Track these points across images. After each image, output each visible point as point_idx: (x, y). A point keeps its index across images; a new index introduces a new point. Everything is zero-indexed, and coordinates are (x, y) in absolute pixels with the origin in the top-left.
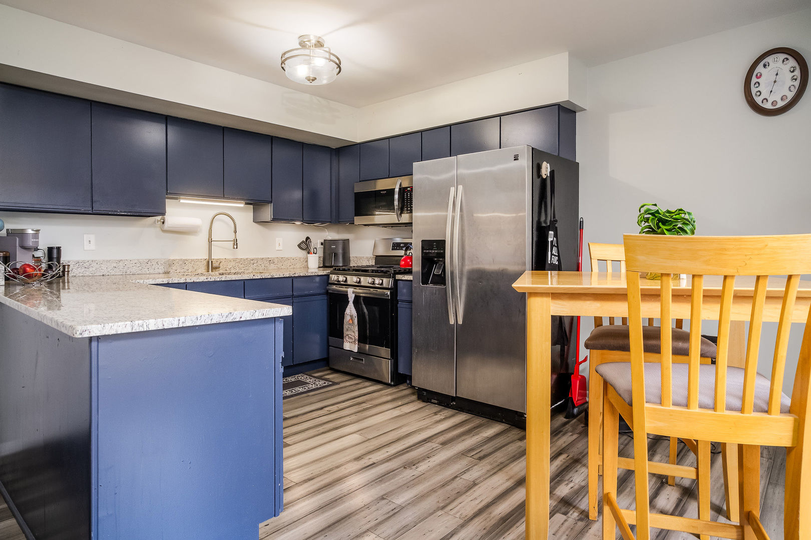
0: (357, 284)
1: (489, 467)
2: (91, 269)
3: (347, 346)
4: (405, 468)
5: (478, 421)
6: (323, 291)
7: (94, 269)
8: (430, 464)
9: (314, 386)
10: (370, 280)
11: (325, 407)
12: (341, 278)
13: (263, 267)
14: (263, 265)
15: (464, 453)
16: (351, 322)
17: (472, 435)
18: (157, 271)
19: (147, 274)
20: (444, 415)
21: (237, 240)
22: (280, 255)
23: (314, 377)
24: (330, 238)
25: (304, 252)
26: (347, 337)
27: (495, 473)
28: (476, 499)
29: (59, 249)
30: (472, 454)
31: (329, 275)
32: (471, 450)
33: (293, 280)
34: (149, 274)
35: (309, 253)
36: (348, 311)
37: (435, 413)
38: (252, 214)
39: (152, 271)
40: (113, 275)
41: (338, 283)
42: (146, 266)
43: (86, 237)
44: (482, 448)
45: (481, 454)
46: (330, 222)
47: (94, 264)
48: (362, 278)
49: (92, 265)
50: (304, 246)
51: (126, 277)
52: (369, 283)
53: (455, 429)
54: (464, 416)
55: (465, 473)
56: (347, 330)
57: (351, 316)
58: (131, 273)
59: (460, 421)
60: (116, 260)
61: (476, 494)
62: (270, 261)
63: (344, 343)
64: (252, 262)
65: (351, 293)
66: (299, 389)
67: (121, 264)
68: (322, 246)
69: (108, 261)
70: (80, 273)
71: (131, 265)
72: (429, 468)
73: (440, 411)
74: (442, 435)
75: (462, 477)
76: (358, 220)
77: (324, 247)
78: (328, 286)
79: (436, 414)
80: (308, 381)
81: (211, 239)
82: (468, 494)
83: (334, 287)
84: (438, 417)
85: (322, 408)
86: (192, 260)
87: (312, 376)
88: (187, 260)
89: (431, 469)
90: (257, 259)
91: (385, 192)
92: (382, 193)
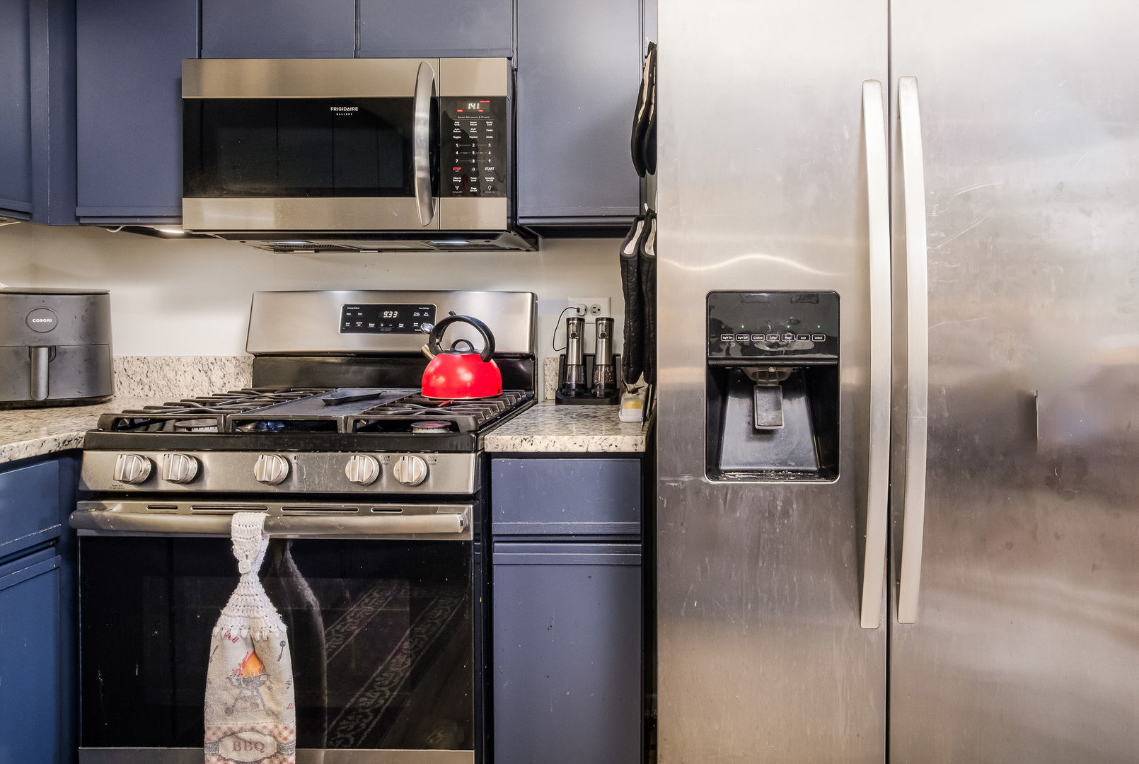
0: (275, 488)
6: (39, 535)
16: (253, 669)
26: (227, 741)
31: (78, 454)
36: (228, 624)
46: (29, 216)
56: (228, 711)
57: (257, 645)
91: (353, 109)
92: (339, 112)
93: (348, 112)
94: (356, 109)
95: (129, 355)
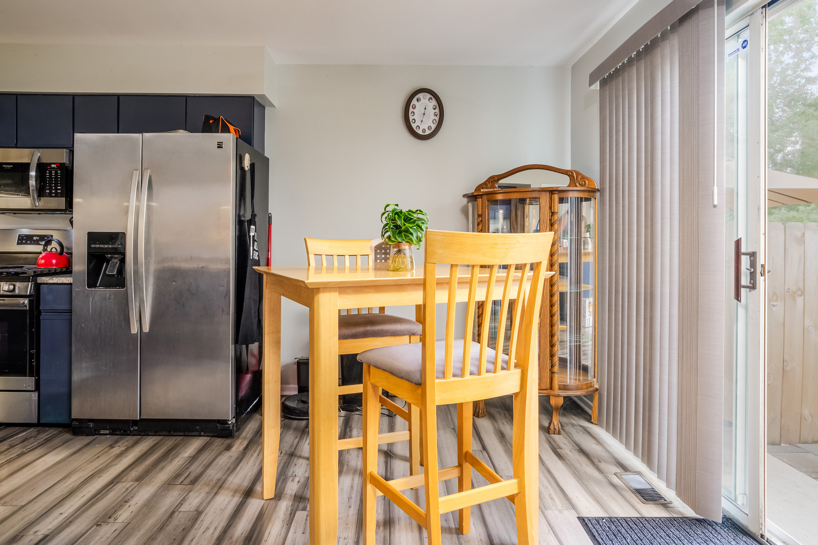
1: (207, 489)
4: (98, 525)
5: (170, 442)
8: (131, 509)
15: (170, 484)
17: (170, 459)
20: (125, 445)
27: (216, 494)
28: (208, 528)
30: (181, 481)
32: (177, 476)
37: (110, 446)
44: (189, 470)
45: (192, 477)
53: (147, 457)
54: (152, 440)
55: (182, 504)
59: (149, 447)
61: (206, 524)
72: (133, 514)
73: (117, 442)
74: (133, 469)
75: (181, 509)
79: (112, 447)
82: (196, 526)
84: (117, 450)
89: (137, 515)
92: (5, 167)
93: (9, 167)
94: (12, 166)
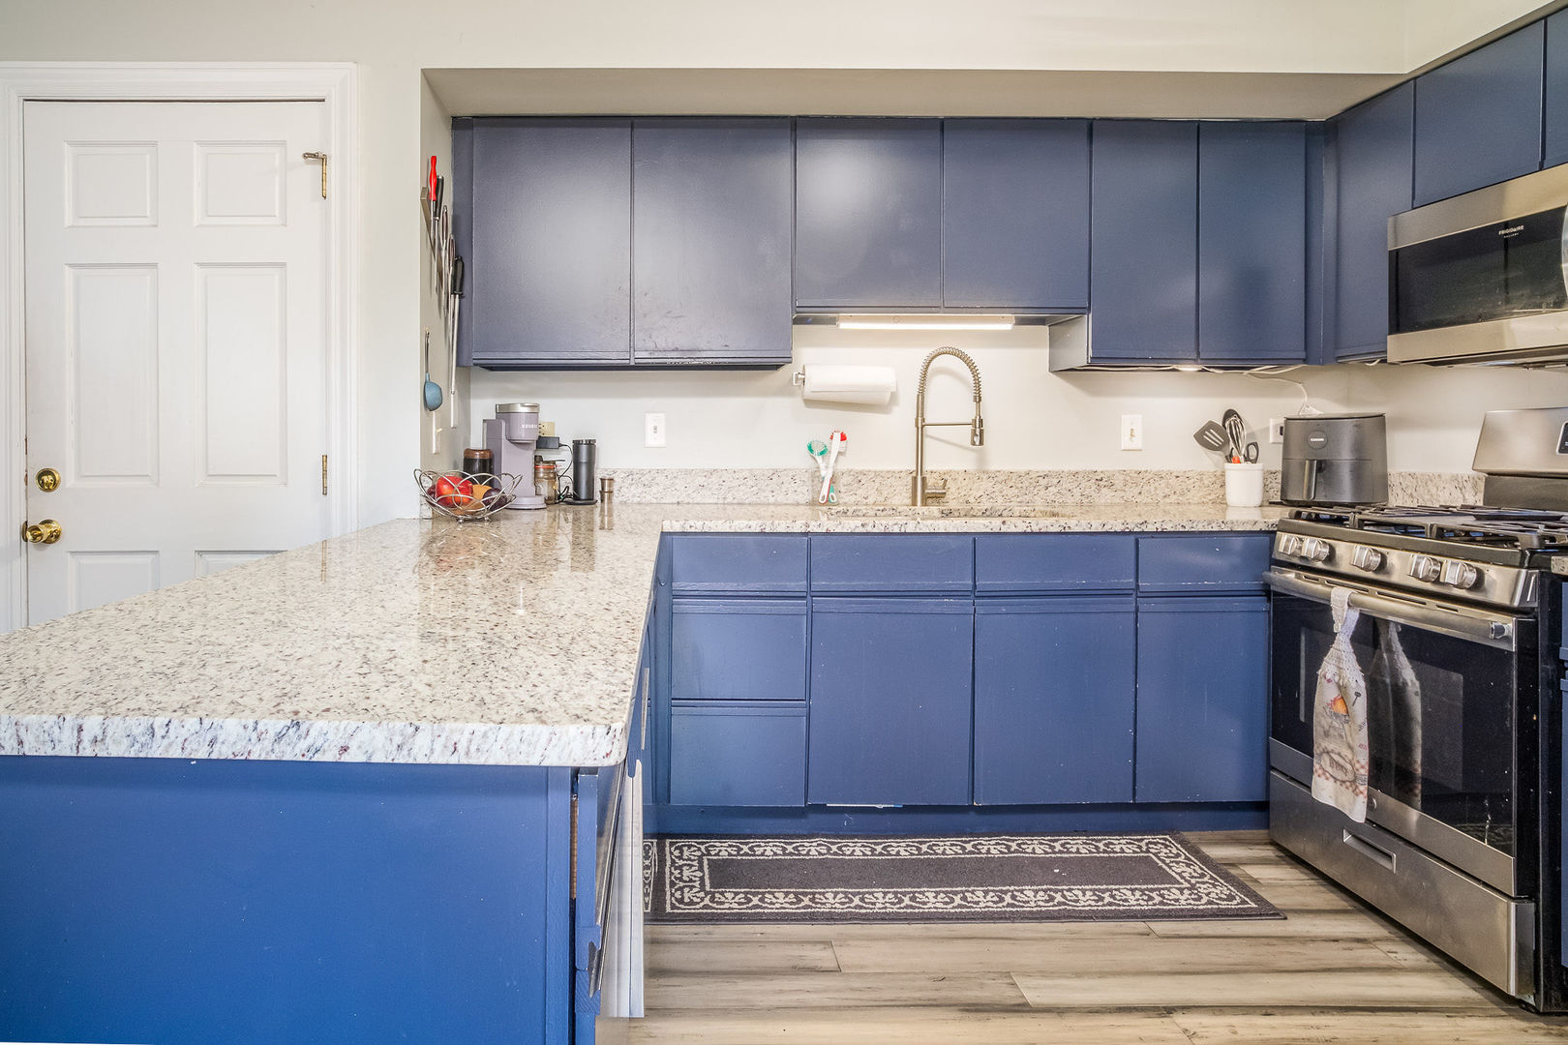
0: (1370, 575)
2: (654, 489)
3: (1325, 790)
6: (1253, 584)
7: (661, 488)
9: (1184, 901)
10: (1425, 564)
11: (1186, 1009)
12: (1312, 547)
13: (1078, 497)
14: (1077, 492)
16: (1340, 708)
18: (792, 498)
19: (769, 504)
21: (981, 421)
22: (1134, 464)
23: (1205, 860)
24: (1316, 412)
25: (1218, 457)
26: (1326, 758)
29: (591, 444)
31: (1274, 532)
33: (1137, 542)
34: (774, 504)
35: (1230, 458)
36: (1328, 668)
38: (1047, 351)
39: (781, 498)
40: (698, 504)
41: (1305, 567)
42: (767, 485)
43: (651, 420)
46: (1305, 361)
47: (660, 478)
48: (1394, 558)
49: (657, 480)
50: (1214, 437)
51: (725, 509)
52: (1415, 575)
56: (1326, 734)
57: (1342, 688)
58: (735, 501)
60: (704, 471)
62: (1101, 481)
63: (1315, 776)
64: (1043, 482)
65: (1343, 605)
66: (1129, 893)
67: (714, 478)
68: (1281, 439)
69: (688, 472)
70: (634, 496)
71: (737, 483)
76: (1400, 347)
77: (1285, 439)
78: (1270, 570)
80: (1176, 869)
81: (923, 420)
83: (1291, 575)
85: (1168, 1011)
86: (877, 474)
87: (1197, 853)
88: (863, 473)
90: (1059, 475)
91: (1519, 228)
92: (1506, 234)
93: (1514, 233)
94: (1522, 227)
95: (1403, 470)
